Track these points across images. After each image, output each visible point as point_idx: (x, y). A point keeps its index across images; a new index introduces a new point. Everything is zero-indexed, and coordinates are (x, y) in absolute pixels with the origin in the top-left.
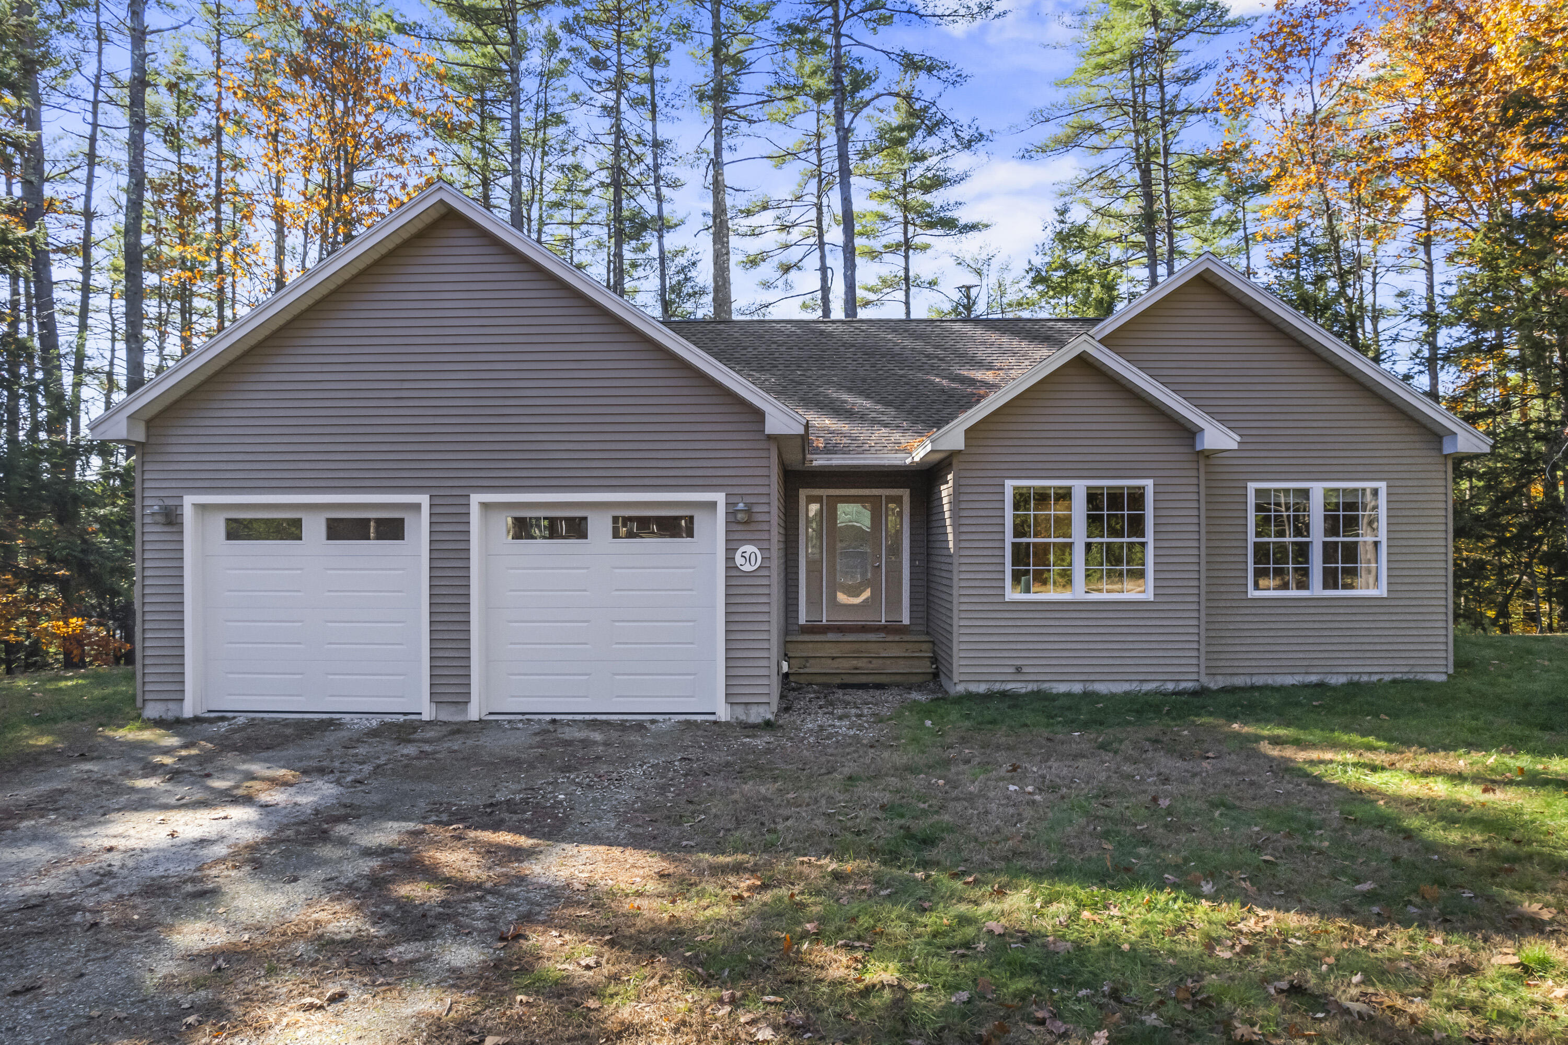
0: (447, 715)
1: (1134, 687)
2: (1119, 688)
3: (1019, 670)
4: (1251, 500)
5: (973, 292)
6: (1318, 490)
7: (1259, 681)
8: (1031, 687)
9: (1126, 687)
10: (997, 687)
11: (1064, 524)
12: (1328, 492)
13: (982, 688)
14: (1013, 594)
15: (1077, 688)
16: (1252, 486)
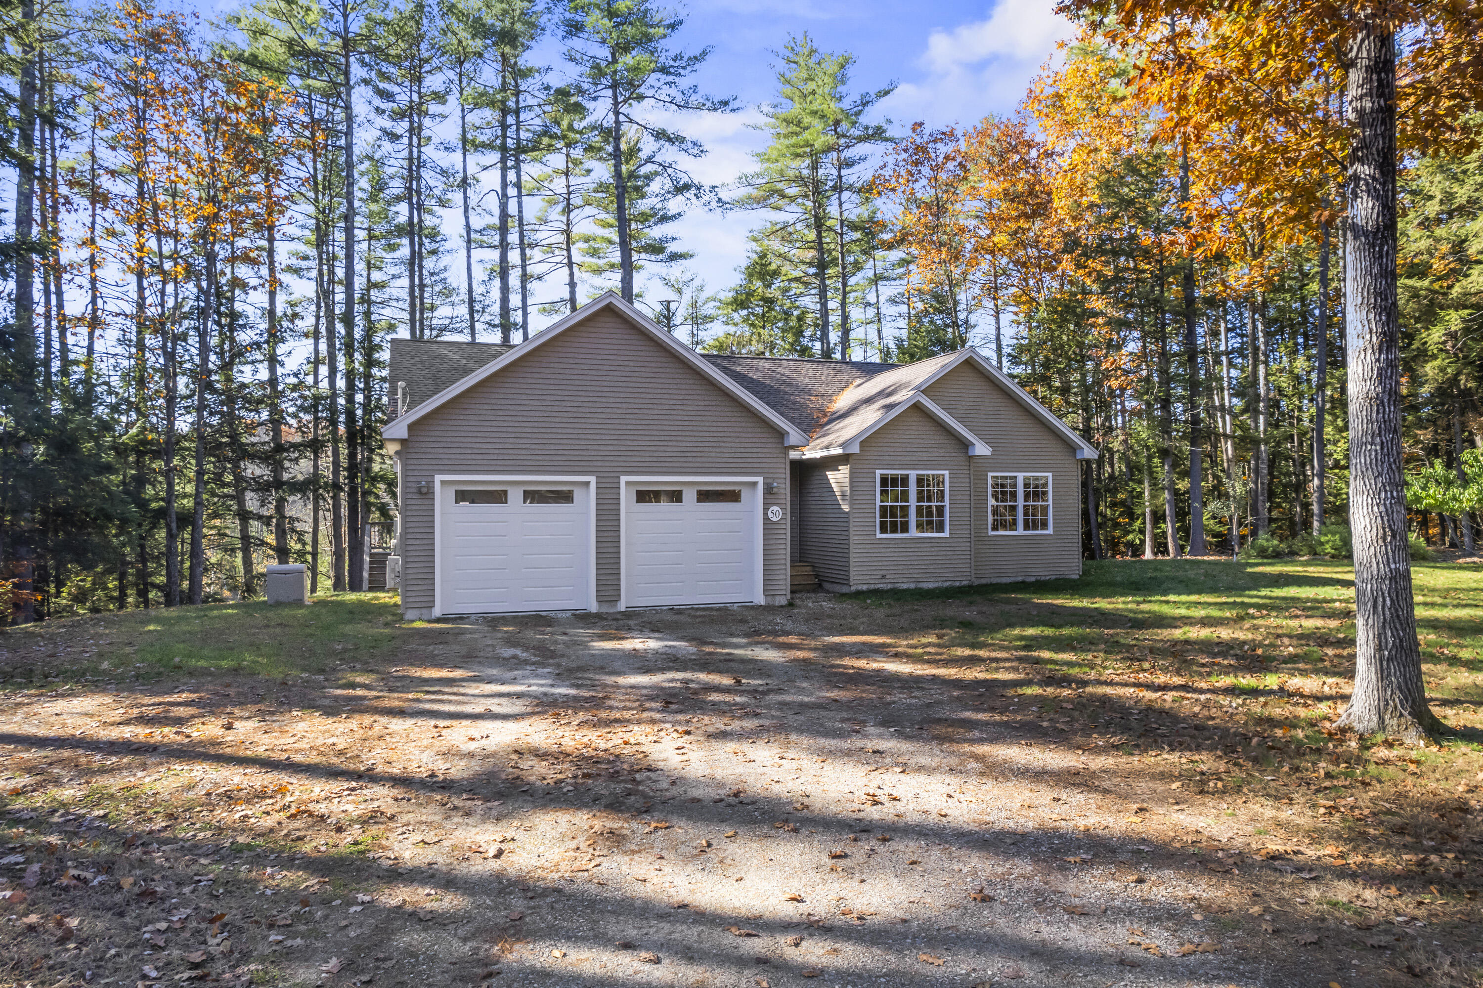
0: (605, 609)
1: (940, 584)
2: (931, 585)
3: (884, 576)
4: (990, 482)
5: (673, 306)
6: (1021, 476)
7: (994, 581)
8: (889, 586)
9: (936, 585)
10: (872, 587)
11: (905, 496)
12: (1025, 478)
13: (865, 588)
14: (879, 535)
15: (912, 586)
16: (990, 474)
